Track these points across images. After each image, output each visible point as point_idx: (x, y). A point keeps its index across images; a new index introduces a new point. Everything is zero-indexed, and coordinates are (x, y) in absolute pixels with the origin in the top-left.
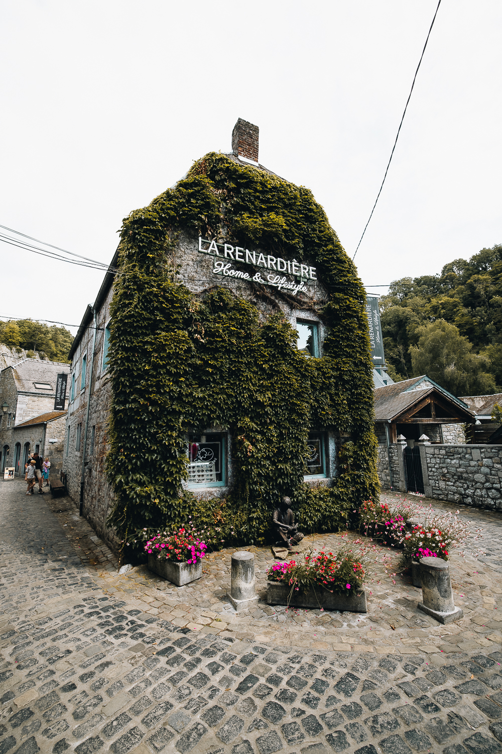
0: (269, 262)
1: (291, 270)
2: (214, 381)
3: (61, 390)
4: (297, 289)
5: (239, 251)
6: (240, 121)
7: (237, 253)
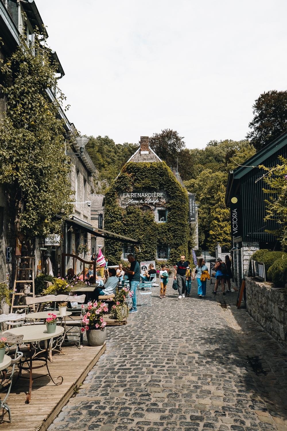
0: (145, 195)
1: (153, 196)
2: (128, 233)
3: (101, 222)
4: (155, 202)
5: (136, 194)
6: (141, 137)
7: (135, 195)
